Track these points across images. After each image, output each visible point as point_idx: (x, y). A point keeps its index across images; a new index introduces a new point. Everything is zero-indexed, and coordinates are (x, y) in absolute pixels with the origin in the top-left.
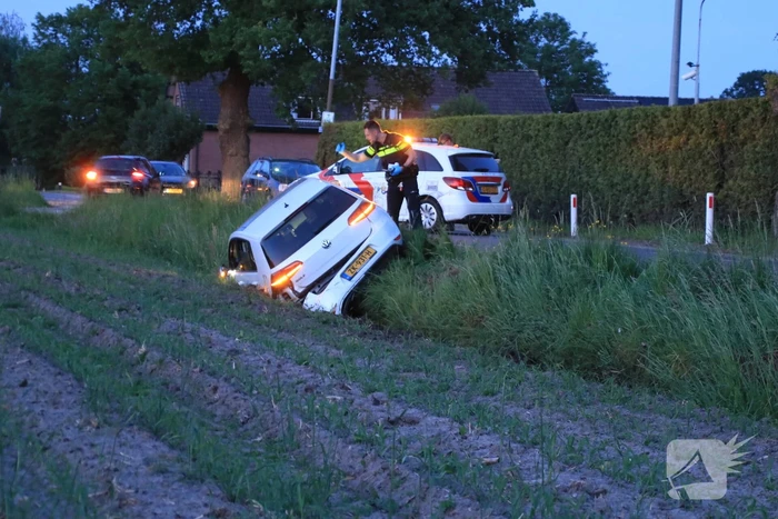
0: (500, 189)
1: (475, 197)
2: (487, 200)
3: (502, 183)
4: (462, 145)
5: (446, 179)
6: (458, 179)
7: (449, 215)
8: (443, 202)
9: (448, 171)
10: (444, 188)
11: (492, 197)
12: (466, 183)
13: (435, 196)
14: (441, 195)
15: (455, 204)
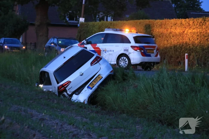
0: (155, 51)
1: (144, 54)
2: (150, 56)
3: (156, 48)
5: (132, 47)
6: (137, 47)
7: (133, 62)
9: (133, 43)
10: (131, 50)
11: (152, 55)
12: (140, 48)
13: (127, 53)
14: (130, 53)
15: (136, 57)
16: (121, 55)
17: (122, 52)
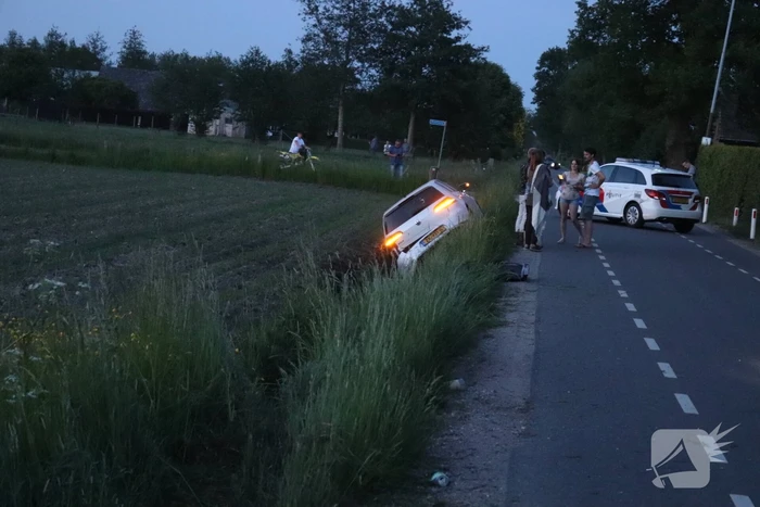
0: (690, 200)
1: (664, 204)
2: (679, 208)
3: (693, 196)
4: (663, 165)
5: (647, 191)
6: (654, 191)
7: (646, 216)
8: (643, 206)
9: (650, 185)
10: (644, 196)
11: (683, 206)
12: (659, 194)
13: (638, 201)
14: (642, 201)
15: (651, 208)
16: (632, 203)
17: (632, 198)
